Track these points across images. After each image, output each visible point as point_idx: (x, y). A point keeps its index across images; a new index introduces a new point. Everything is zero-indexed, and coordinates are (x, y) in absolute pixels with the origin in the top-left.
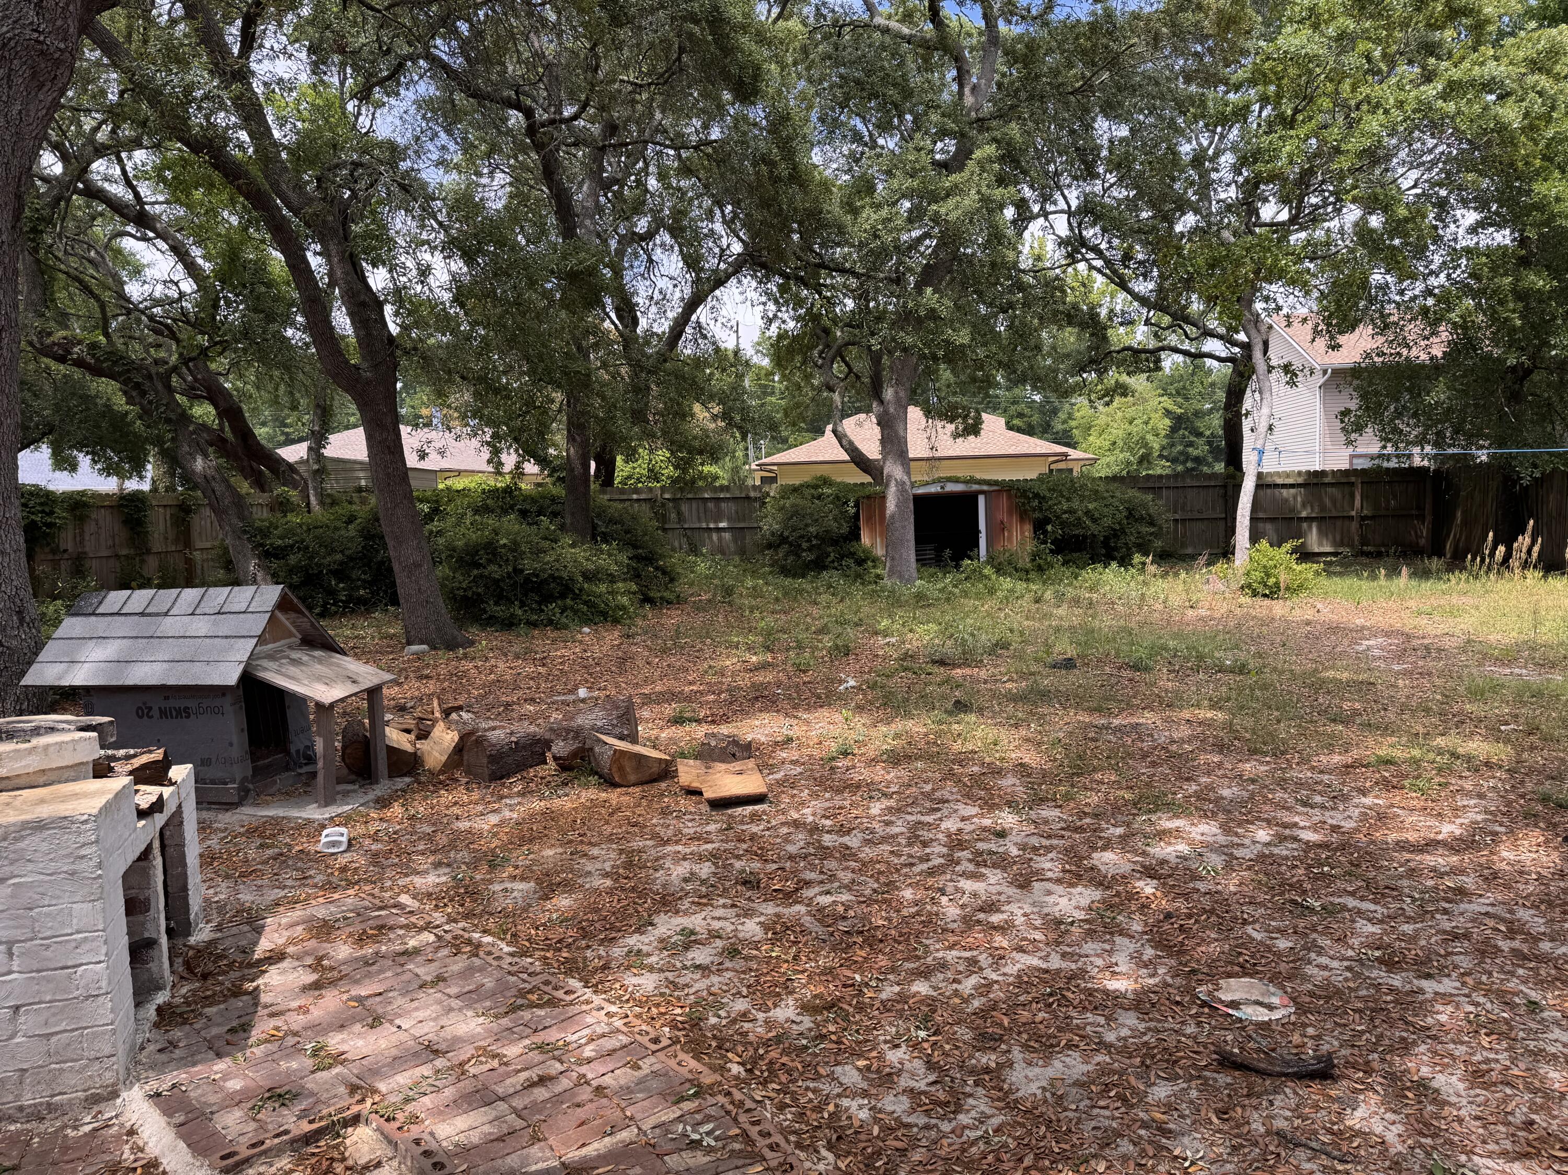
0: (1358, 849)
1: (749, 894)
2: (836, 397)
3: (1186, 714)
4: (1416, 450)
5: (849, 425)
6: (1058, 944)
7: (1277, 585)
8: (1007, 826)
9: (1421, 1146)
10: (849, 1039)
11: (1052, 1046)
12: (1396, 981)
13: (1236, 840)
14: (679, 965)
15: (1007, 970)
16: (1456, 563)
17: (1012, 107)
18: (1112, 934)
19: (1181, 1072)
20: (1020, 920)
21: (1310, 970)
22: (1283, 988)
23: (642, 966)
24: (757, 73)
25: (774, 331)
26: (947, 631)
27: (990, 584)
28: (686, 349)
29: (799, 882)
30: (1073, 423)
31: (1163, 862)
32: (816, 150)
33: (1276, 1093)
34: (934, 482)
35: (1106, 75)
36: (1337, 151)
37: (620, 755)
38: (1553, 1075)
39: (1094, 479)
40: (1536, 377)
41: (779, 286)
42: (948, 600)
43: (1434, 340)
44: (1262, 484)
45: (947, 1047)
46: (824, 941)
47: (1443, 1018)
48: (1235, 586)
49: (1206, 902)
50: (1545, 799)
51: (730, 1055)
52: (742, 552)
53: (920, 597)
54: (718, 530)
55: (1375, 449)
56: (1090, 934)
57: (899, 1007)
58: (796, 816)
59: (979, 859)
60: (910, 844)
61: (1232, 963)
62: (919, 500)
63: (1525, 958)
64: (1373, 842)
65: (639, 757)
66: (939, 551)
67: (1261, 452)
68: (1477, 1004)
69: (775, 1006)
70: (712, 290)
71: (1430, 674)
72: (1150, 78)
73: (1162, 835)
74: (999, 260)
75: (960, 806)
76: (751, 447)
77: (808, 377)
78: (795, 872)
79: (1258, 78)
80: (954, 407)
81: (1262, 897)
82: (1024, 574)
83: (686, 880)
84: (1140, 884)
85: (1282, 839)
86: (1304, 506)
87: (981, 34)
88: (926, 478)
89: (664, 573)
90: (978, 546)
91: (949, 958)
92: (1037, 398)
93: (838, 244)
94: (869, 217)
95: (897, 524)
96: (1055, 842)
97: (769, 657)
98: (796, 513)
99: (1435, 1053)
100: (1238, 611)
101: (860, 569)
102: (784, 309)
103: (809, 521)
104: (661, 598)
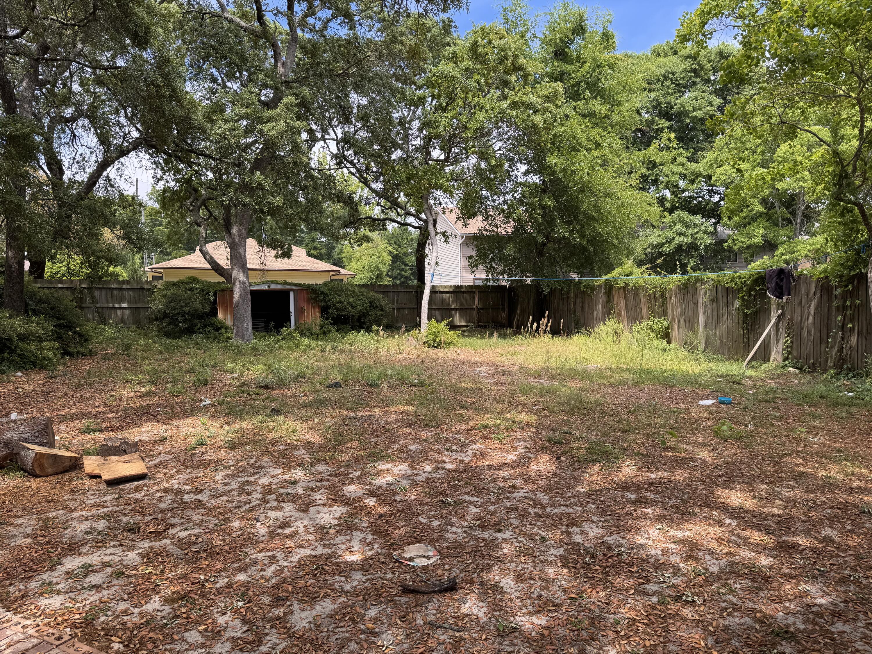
0: (471, 471)
1: (131, 537)
2: (202, 229)
3: (395, 409)
4: (501, 277)
5: (210, 247)
6: (322, 540)
7: (440, 341)
8: (297, 478)
9: (494, 616)
10: (194, 615)
11: (316, 598)
12: (486, 535)
13: (416, 472)
14: (79, 587)
15: (292, 559)
16: (517, 331)
17: (305, 78)
18: (351, 530)
19: (383, 600)
20: (301, 530)
21: (448, 535)
22: (434, 546)
23: (52, 592)
24: (147, 31)
25: (161, 186)
26: (269, 369)
27: (296, 342)
28: (99, 192)
29: (167, 525)
30: (343, 255)
31: (380, 487)
32: (188, 83)
33: (429, 602)
34: (263, 283)
35: (355, 69)
36: (465, 127)
37: (39, 456)
38: (551, 571)
39: (353, 285)
40: (550, 245)
41: (164, 160)
42: (271, 351)
43: (508, 225)
44: (434, 291)
45: (255, 609)
46: (182, 559)
47: (505, 551)
48: (421, 343)
49: (400, 506)
50: (550, 440)
51: (113, 638)
52: (138, 323)
53: (254, 349)
54: (121, 308)
55: (484, 276)
56: (340, 532)
57: (227, 590)
58: (166, 485)
59: (281, 499)
60: (239, 495)
61: (411, 537)
62: (254, 293)
63: (540, 516)
64: (478, 467)
65: (55, 457)
66: (267, 323)
67: (433, 275)
68: (519, 542)
69: (146, 603)
70: (118, 158)
71: (505, 383)
72: (378, 75)
73: (380, 473)
74: (298, 161)
75: (271, 469)
76: (145, 256)
77: (183, 217)
78: (164, 520)
79: (429, 84)
80: (276, 241)
81: (427, 500)
82: (316, 336)
83: (87, 533)
84: (367, 501)
85: (437, 469)
86: (453, 302)
87: (287, 34)
88: (259, 281)
89: (80, 336)
90: (290, 321)
91: (259, 558)
92: (324, 240)
93: (203, 140)
94: (221, 127)
95: (241, 307)
96: (324, 483)
97: (153, 388)
98: (175, 299)
99: (501, 569)
100: (421, 355)
101: (217, 333)
102: (167, 174)
103: (183, 304)
104: (78, 352)
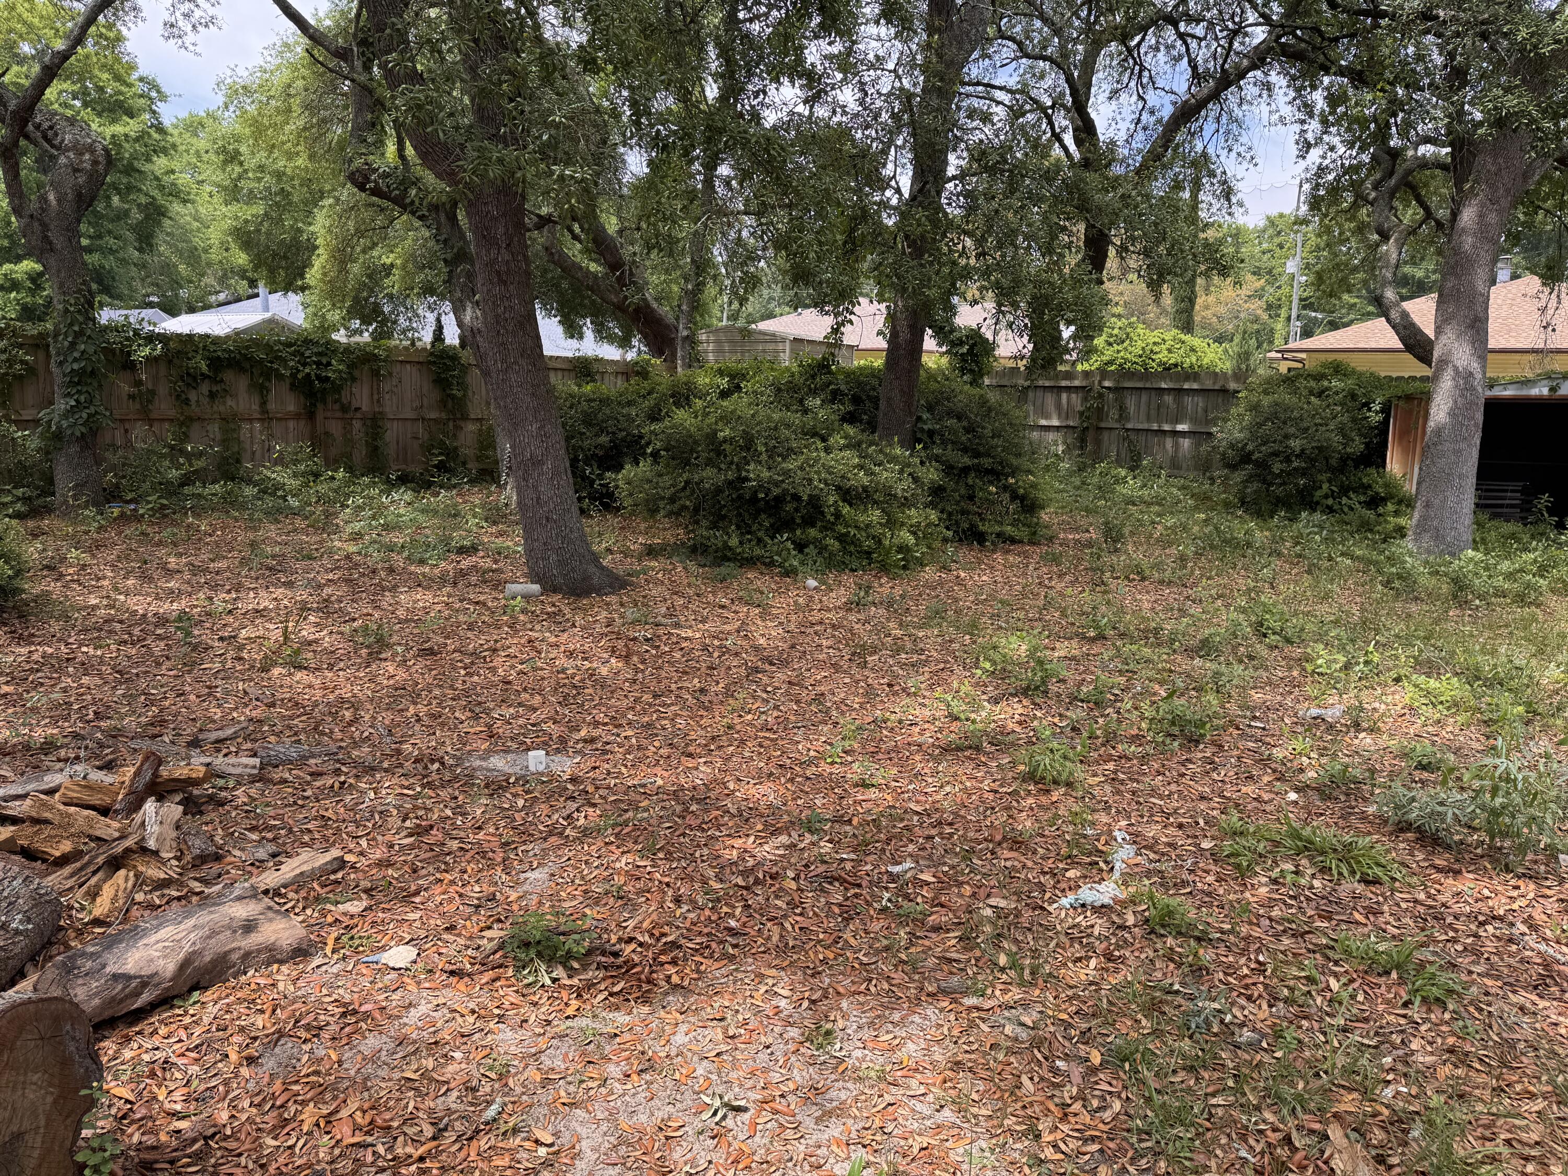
2: (1391, 247)
34: (1538, 379)
52: (1205, 467)
54: (1175, 433)
62: (1494, 408)
66: (1529, 494)
88: (1526, 374)
89: (1014, 497)
95: (1448, 445)
98: (1273, 417)
101: (1370, 514)
102: (1333, 130)
103: (1292, 430)
104: (999, 535)
